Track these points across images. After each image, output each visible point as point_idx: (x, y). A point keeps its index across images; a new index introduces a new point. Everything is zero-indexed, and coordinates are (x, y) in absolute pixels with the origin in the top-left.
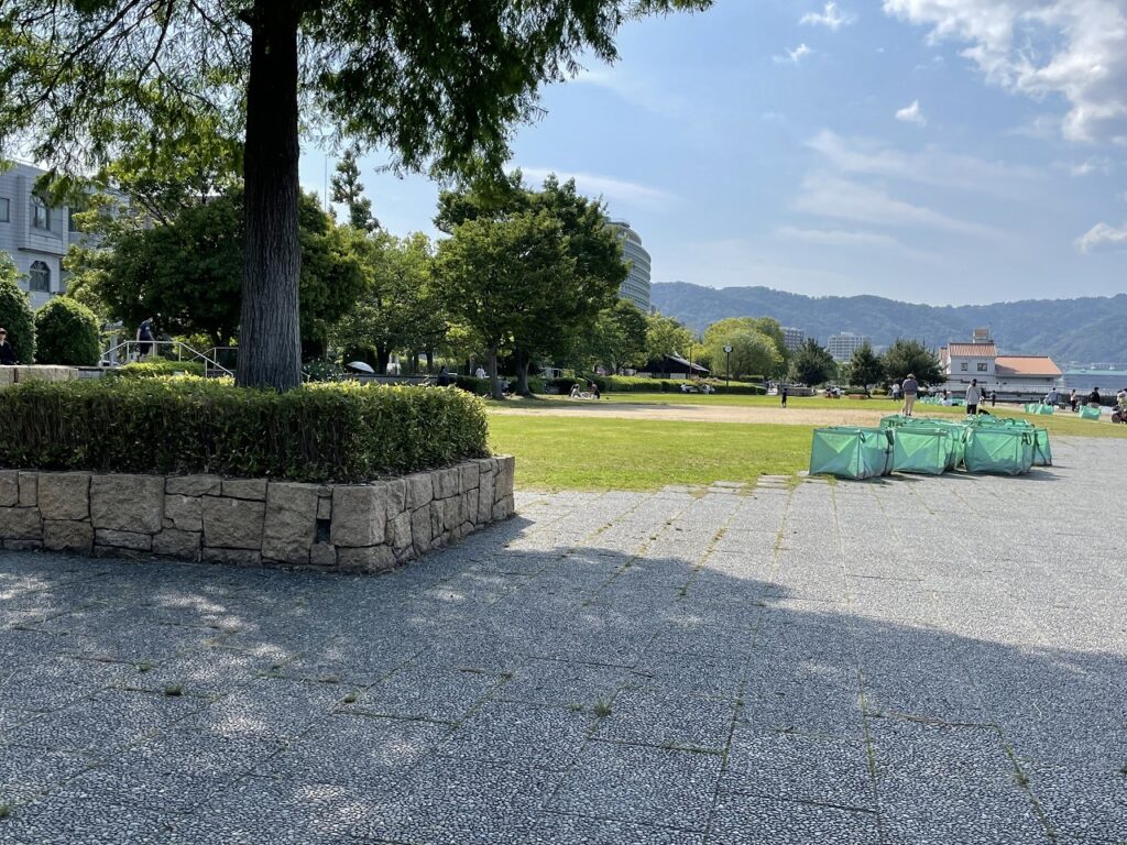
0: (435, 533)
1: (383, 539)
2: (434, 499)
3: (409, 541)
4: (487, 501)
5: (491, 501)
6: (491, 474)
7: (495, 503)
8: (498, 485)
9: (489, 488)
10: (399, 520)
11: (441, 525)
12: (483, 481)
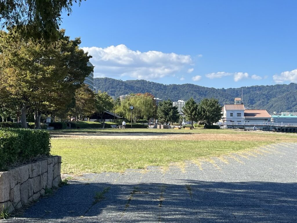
0: (30, 195)
1: (9, 199)
2: (29, 178)
3: (19, 199)
4: (51, 178)
5: (52, 178)
6: (52, 165)
7: (54, 180)
8: (55, 170)
9: (51, 172)
10: (15, 189)
11: (32, 191)
12: (49, 169)
